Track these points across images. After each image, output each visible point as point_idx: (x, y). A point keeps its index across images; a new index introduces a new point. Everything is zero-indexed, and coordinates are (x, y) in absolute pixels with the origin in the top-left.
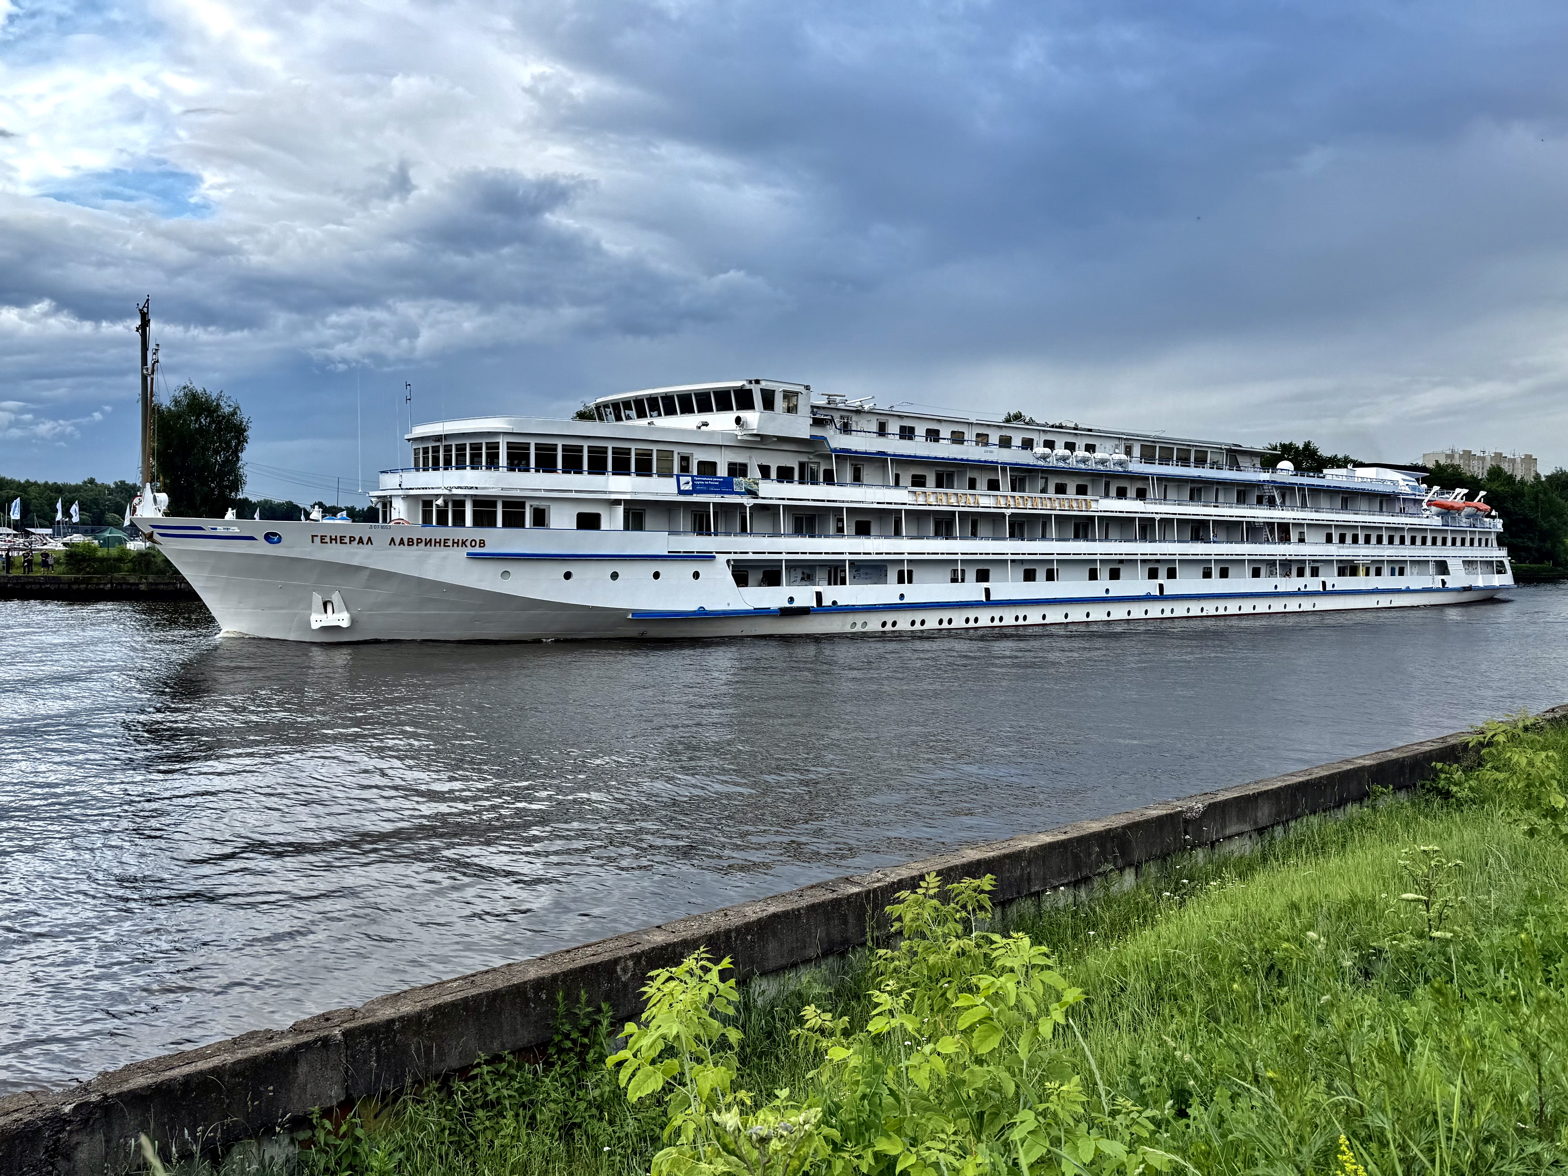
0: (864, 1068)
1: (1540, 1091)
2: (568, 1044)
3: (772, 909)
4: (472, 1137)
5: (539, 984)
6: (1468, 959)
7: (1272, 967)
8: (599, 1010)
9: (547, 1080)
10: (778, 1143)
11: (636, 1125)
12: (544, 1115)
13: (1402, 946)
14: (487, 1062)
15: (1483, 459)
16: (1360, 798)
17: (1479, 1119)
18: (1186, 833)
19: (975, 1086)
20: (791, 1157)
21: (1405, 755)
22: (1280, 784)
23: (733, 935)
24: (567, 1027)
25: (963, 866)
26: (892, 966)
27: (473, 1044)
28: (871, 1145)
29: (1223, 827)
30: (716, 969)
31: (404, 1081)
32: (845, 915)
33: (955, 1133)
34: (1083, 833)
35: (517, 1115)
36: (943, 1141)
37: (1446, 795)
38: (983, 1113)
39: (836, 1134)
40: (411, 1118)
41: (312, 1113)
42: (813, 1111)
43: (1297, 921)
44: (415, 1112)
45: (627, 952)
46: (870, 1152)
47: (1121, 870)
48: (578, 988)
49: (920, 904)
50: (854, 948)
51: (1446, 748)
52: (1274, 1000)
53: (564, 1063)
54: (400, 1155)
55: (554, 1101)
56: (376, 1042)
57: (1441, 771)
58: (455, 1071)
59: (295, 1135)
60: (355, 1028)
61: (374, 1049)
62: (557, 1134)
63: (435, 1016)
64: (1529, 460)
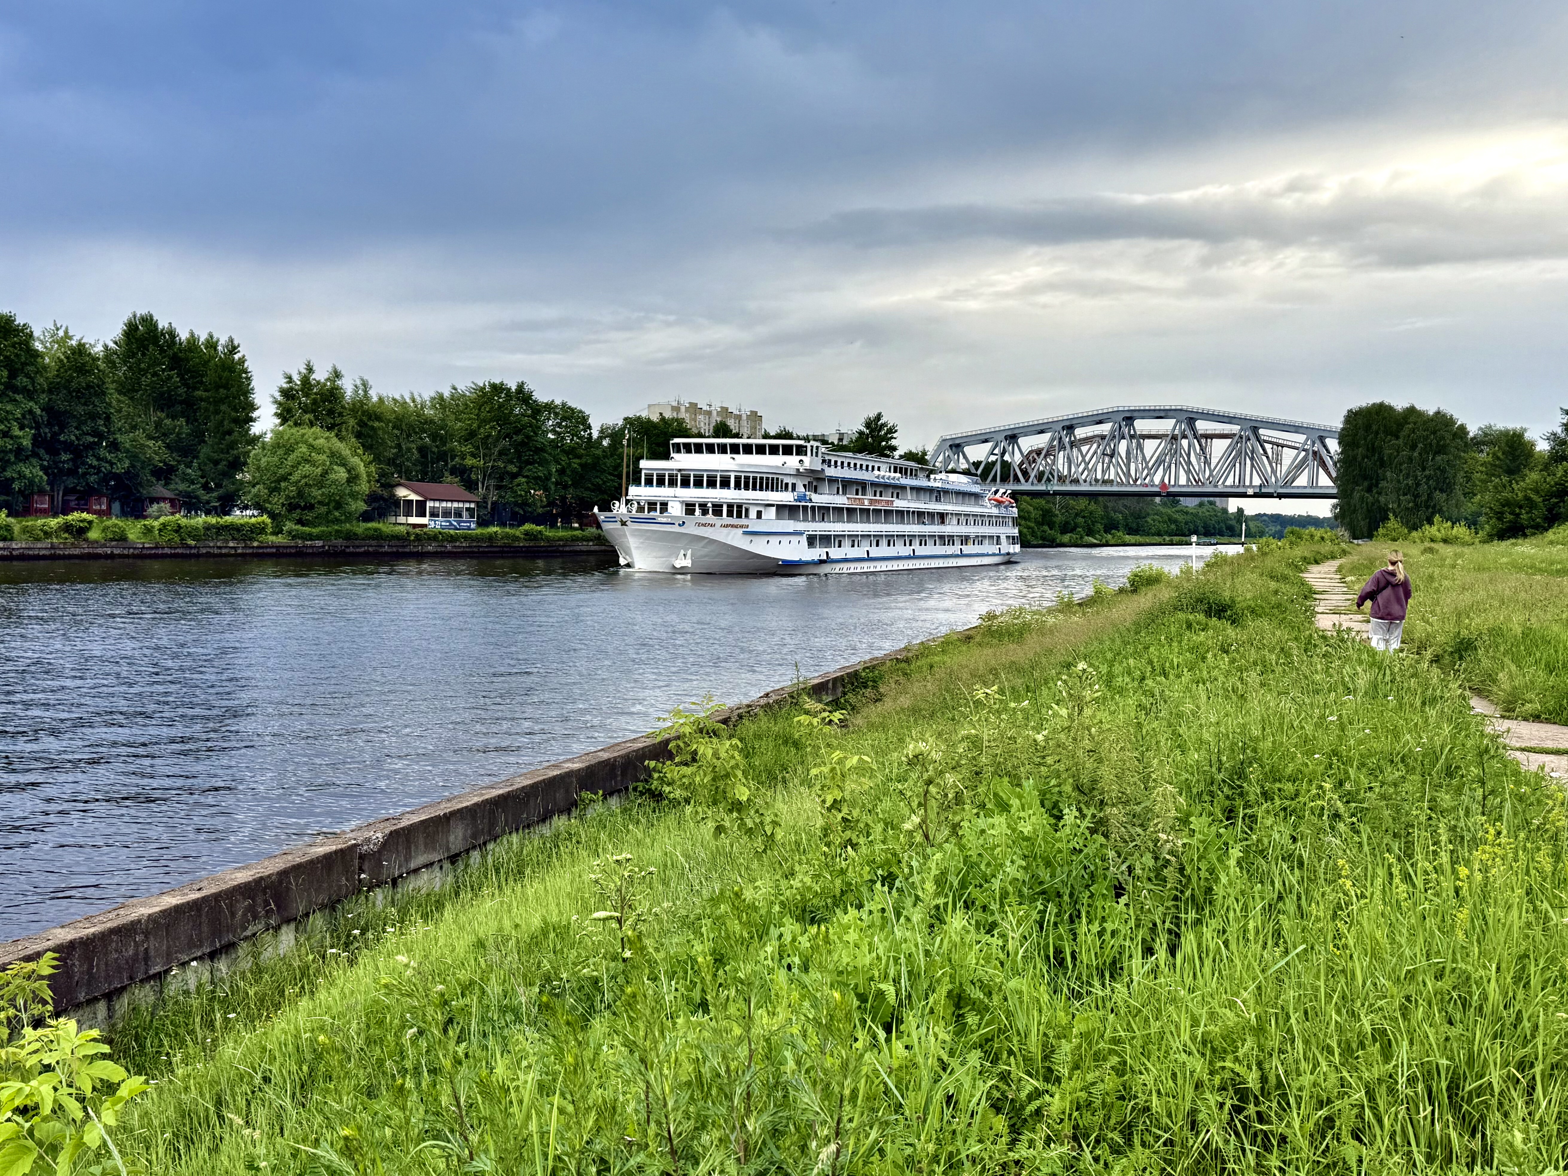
15: (709, 413)
16: (568, 808)
18: (362, 872)
21: (616, 754)
22: (476, 800)
29: (408, 859)
34: (224, 887)
37: (657, 796)
47: (277, 929)
57: (654, 769)
64: (755, 417)
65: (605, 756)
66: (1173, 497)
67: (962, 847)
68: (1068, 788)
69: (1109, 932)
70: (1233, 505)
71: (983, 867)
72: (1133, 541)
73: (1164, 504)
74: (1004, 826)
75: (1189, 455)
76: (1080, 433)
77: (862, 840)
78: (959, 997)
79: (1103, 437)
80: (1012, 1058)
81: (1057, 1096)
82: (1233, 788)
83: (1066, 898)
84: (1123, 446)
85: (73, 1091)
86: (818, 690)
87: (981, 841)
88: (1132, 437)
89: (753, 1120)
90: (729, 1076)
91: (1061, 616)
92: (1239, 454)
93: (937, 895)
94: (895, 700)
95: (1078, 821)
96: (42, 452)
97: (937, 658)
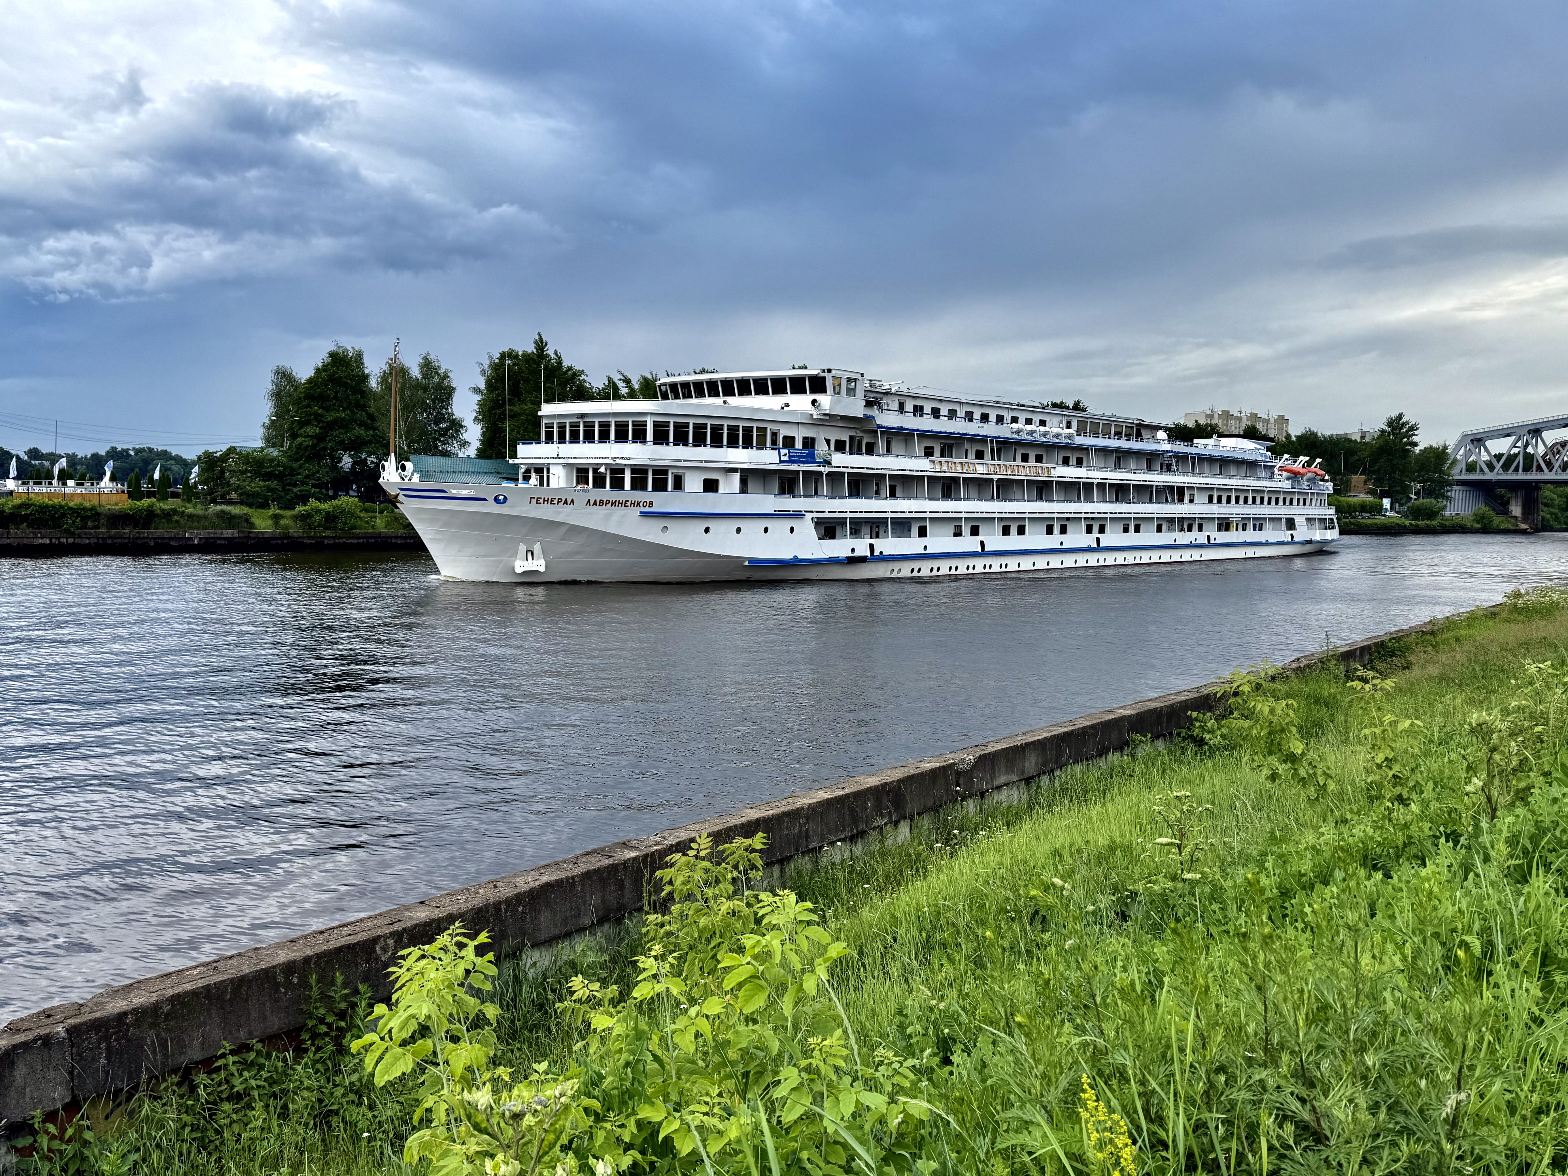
0: (628, 1036)
1: (1265, 1021)
2: (323, 1029)
3: (545, 879)
4: (217, 1132)
5: (290, 967)
6: (1214, 899)
7: (1036, 912)
8: (356, 992)
9: (299, 1068)
10: (531, 1118)
11: (398, 1107)
12: (297, 1104)
13: (1156, 888)
14: (233, 1052)
15: (1240, 419)
16: (1120, 747)
17: (1211, 1051)
18: (958, 785)
19: (740, 1046)
20: (546, 1131)
21: (1163, 705)
22: (1045, 735)
23: (503, 907)
24: (322, 1011)
25: (742, 825)
26: (662, 931)
27: (217, 1033)
28: (634, 1113)
29: (993, 777)
30: (472, 944)
31: (139, 1077)
32: (622, 880)
33: (720, 1095)
34: (861, 788)
35: (267, 1106)
36: (707, 1103)
37: (1200, 742)
38: (748, 1073)
39: (596, 1104)
40: (148, 1116)
41: (33, 1117)
42: (570, 1083)
43: (1060, 867)
44: (152, 1110)
45: (387, 930)
46: (632, 1119)
47: (896, 823)
48: (334, 971)
49: (692, 867)
50: (630, 913)
51: (1200, 697)
52: (1037, 945)
53: (319, 1049)
54: (135, 1157)
55: (308, 1089)
56: (107, 1038)
57: (1196, 719)
58: (197, 1063)
59: (14, 1143)
60: (82, 1024)
61: (103, 1046)
62: (312, 1122)
63: (173, 1006)
64: (1282, 420)
65: (1153, 705)
67: (1533, 813)
71: (1558, 833)
78: (1546, 956)
85: (793, 947)
86: (1353, 656)
87: (1555, 809)
93: (1510, 856)
94: (1423, 667)
97: (1463, 632)
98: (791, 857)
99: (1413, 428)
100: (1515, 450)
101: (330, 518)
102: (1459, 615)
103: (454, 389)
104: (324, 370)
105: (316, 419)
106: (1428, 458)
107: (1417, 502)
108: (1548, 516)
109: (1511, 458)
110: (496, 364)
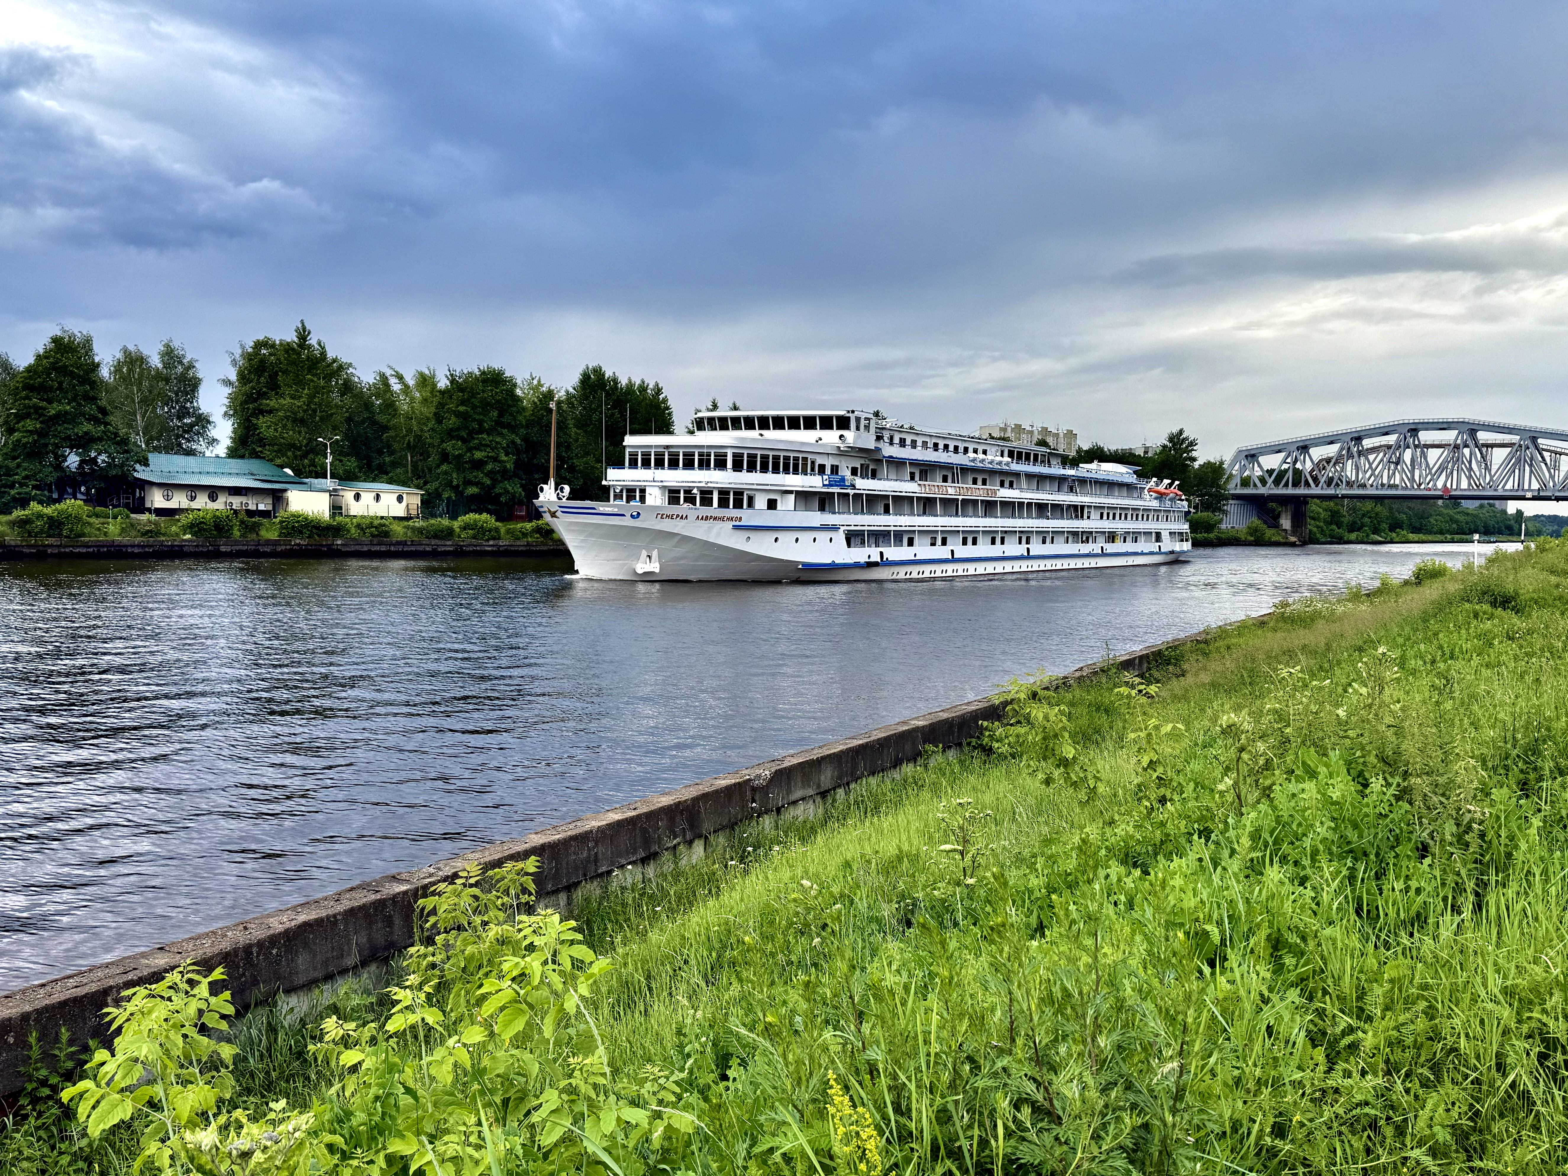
0: (377, 1069)
2: (46, 1091)
3: (303, 918)
5: (4, 1026)
9: (18, 1135)
10: (261, 1155)
15: (1032, 432)
16: (913, 758)
18: (753, 801)
19: (498, 1072)
20: (278, 1168)
21: (954, 715)
22: (841, 748)
23: (255, 950)
24: (44, 1072)
25: (526, 851)
26: (424, 963)
28: (384, 1148)
29: (789, 792)
30: (205, 982)
32: (390, 914)
33: (478, 1123)
34: (653, 808)
36: (463, 1133)
37: (988, 751)
38: (508, 1099)
43: (849, 878)
45: (118, 979)
46: (382, 1155)
47: (690, 843)
48: (57, 1026)
49: (458, 894)
50: (399, 951)
51: (989, 707)
53: (40, 1115)
55: (28, 1159)
57: (986, 728)
64: (1071, 435)
65: (945, 716)
66: (1455, 499)
67: (1274, 808)
68: (1372, 759)
69: (1413, 889)
70: (1512, 507)
71: (1294, 827)
72: (1416, 539)
73: (1446, 506)
74: (1315, 791)
75: (1470, 462)
76: (1367, 443)
77: (1176, 797)
78: (1278, 941)
79: (1389, 447)
80: (1327, 997)
81: (1370, 1033)
82: (1527, 763)
83: (1372, 857)
84: (1408, 455)
85: (556, 967)
86: (1127, 665)
87: (1293, 804)
88: (1416, 446)
89: (1104, 1038)
90: (1082, 998)
91: (1350, 605)
92: (1519, 460)
93: (1253, 849)
94: (1196, 675)
95: (1384, 789)
96: (521, 473)
97: (1234, 641)
98: (579, 883)
99: (1192, 444)
100: (1285, 466)
101: (55, 524)
102: (1230, 624)
103: (200, 380)
104: (46, 358)
105: (36, 412)
106: (1206, 473)
107: (1196, 516)
108: (1315, 529)
109: (1282, 474)
110: (249, 354)
